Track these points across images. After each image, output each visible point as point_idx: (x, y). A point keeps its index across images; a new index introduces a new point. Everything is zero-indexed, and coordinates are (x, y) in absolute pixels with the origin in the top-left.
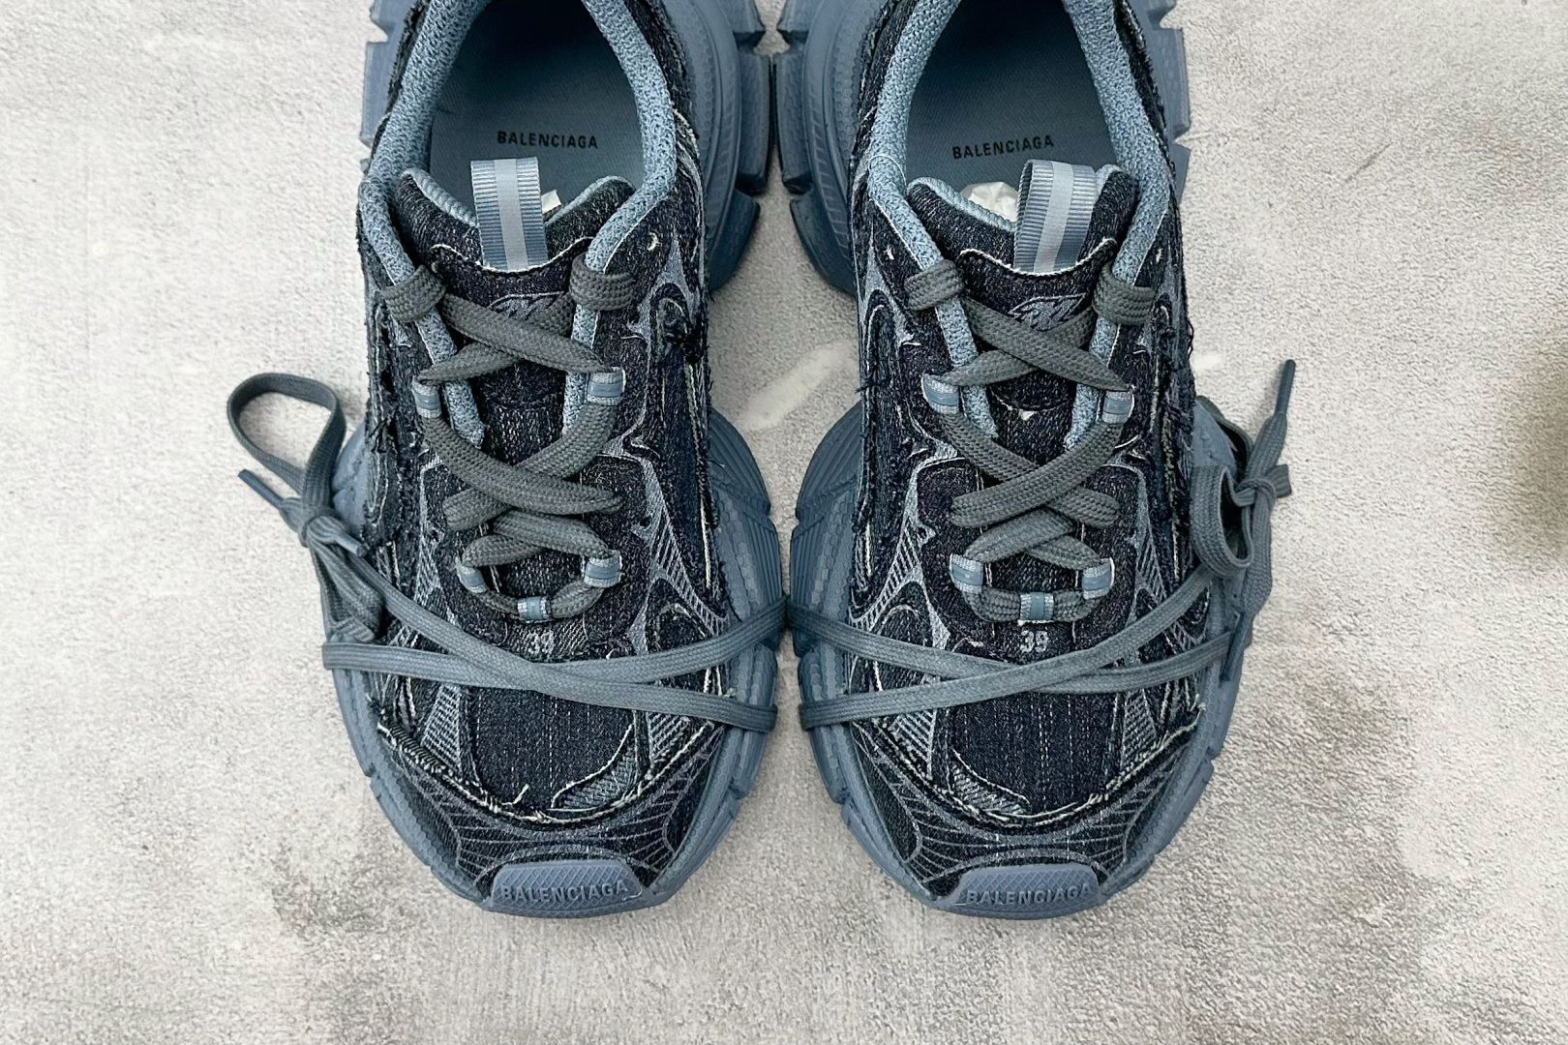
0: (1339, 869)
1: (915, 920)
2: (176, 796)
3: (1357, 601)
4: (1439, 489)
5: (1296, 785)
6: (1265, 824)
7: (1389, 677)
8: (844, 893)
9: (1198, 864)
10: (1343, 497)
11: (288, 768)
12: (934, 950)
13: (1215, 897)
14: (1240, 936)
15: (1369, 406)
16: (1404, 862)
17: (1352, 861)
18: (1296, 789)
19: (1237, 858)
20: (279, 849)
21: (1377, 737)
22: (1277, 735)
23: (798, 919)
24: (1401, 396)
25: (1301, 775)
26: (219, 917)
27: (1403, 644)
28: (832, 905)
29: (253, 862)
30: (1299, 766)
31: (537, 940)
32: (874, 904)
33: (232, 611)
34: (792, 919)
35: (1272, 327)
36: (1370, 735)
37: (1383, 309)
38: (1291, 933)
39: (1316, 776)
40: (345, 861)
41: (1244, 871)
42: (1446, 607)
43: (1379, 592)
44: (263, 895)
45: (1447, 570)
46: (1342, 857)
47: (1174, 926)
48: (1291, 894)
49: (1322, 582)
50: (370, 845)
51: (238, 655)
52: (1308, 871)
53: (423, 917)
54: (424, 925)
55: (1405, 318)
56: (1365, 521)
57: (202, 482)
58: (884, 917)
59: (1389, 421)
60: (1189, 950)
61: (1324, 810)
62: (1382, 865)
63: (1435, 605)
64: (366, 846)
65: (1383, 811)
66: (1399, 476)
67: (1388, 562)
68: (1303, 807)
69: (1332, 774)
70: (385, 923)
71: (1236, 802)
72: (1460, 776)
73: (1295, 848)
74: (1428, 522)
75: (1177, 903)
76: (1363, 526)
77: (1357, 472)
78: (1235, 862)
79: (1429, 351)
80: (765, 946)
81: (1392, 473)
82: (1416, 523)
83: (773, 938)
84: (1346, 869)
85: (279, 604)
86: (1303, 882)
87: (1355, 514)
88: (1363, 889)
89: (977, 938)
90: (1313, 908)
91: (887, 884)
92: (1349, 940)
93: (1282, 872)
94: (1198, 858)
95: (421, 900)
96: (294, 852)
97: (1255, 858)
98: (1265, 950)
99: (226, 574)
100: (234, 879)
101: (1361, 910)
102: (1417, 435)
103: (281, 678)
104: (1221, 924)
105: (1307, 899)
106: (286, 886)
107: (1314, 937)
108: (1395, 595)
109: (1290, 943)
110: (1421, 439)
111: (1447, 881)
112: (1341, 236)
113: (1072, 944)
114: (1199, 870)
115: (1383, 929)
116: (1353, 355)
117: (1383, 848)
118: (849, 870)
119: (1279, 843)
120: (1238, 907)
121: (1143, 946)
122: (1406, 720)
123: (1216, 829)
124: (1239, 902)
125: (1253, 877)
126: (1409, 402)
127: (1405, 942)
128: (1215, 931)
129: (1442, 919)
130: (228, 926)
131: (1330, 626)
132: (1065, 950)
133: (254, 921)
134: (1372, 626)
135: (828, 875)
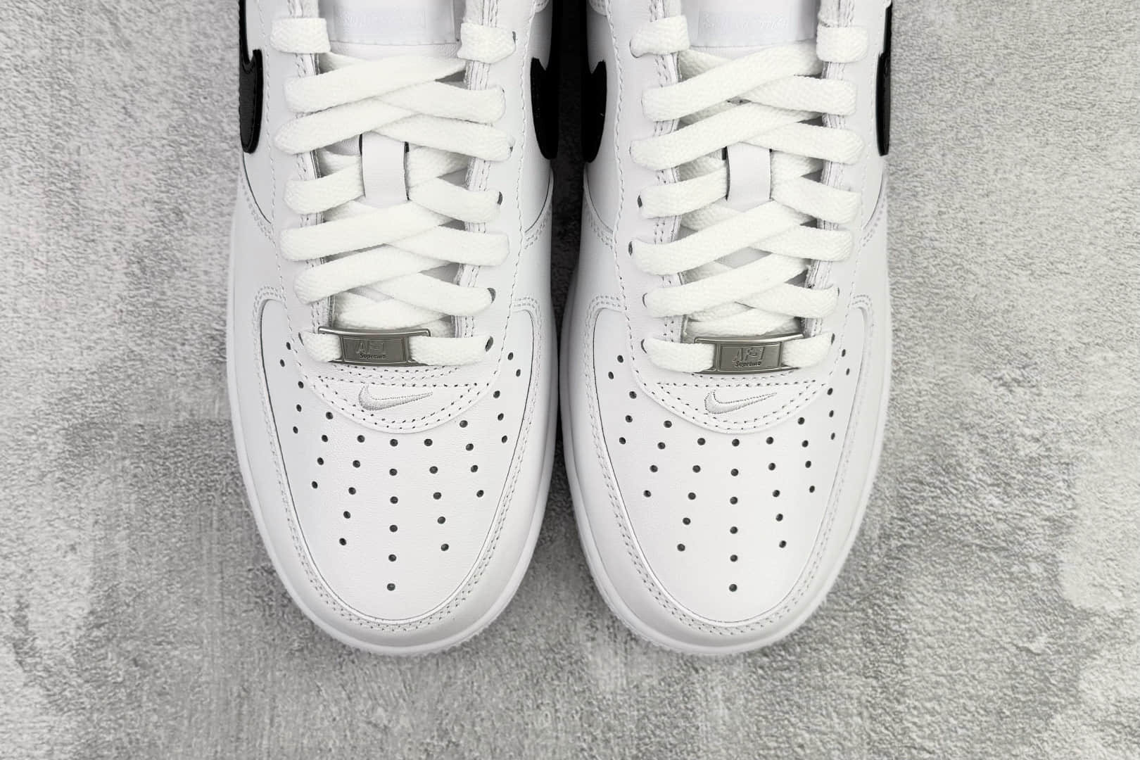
1: (618, 660)
3: (1026, 355)
5: (968, 527)
6: (940, 564)
7: (1054, 425)
9: (878, 602)
10: (1013, 257)
12: (637, 687)
13: (894, 631)
14: (916, 666)
15: (1039, 170)
16: (1065, 595)
17: (1017, 595)
18: (968, 531)
19: (913, 595)
21: (1042, 481)
22: (952, 481)
23: (510, 661)
24: (1066, 161)
25: (973, 518)
28: (542, 647)
30: (971, 509)
31: (265, 687)
32: (580, 645)
34: (504, 660)
36: (1035, 479)
37: (1051, 77)
38: (962, 662)
39: (987, 519)
41: (919, 606)
43: (1045, 346)
46: (1009, 592)
47: (856, 658)
48: (963, 627)
49: (993, 338)
50: (103, 602)
52: (977, 605)
53: (156, 667)
54: (158, 674)
55: (1071, 86)
56: (1033, 280)
58: (590, 657)
59: (1057, 184)
60: (870, 680)
61: (994, 550)
62: (1044, 598)
64: (99, 602)
65: (1045, 549)
66: (1064, 236)
68: (974, 547)
69: (1000, 516)
70: (120, 673)
71: (913, 544)
73: (966, 585)
75: (858, 637)
76: (1033, 285)
78: (912, 600)
81: (1058, 233)
83: (487, 679)
84: (1013, 603)
86: (973, 615)
87: (1024, 273)
88: (1027, 620)
89: (676, 675)
90: (982, 639)
91: (592, 627)
92: (1015, 667)
93: (954, 606)
94: (878, 596)
95: (154, 652)
97: (929, 594)
98: (938, 679)
101: (1025, 639)
105: (977, 631)
107: (983, 666)
108: (1059, 348)
109: (961, 671)
113: (763, 677)
114: (879, 606)
115: (1045, 656)
116: (1025, 122)
117: (1045, 582)
118: (557, 615)
119: (952, 581)
121: (828, 677)
122: (1068, 464)
123: (894, 569)
124: (915, 635)
125: (927, 612)
127: (1065, 667)
128: (893, 662)
131: (1000, 378)
132: (756, 684)
134: (1039, 378)
135: (537, 619)
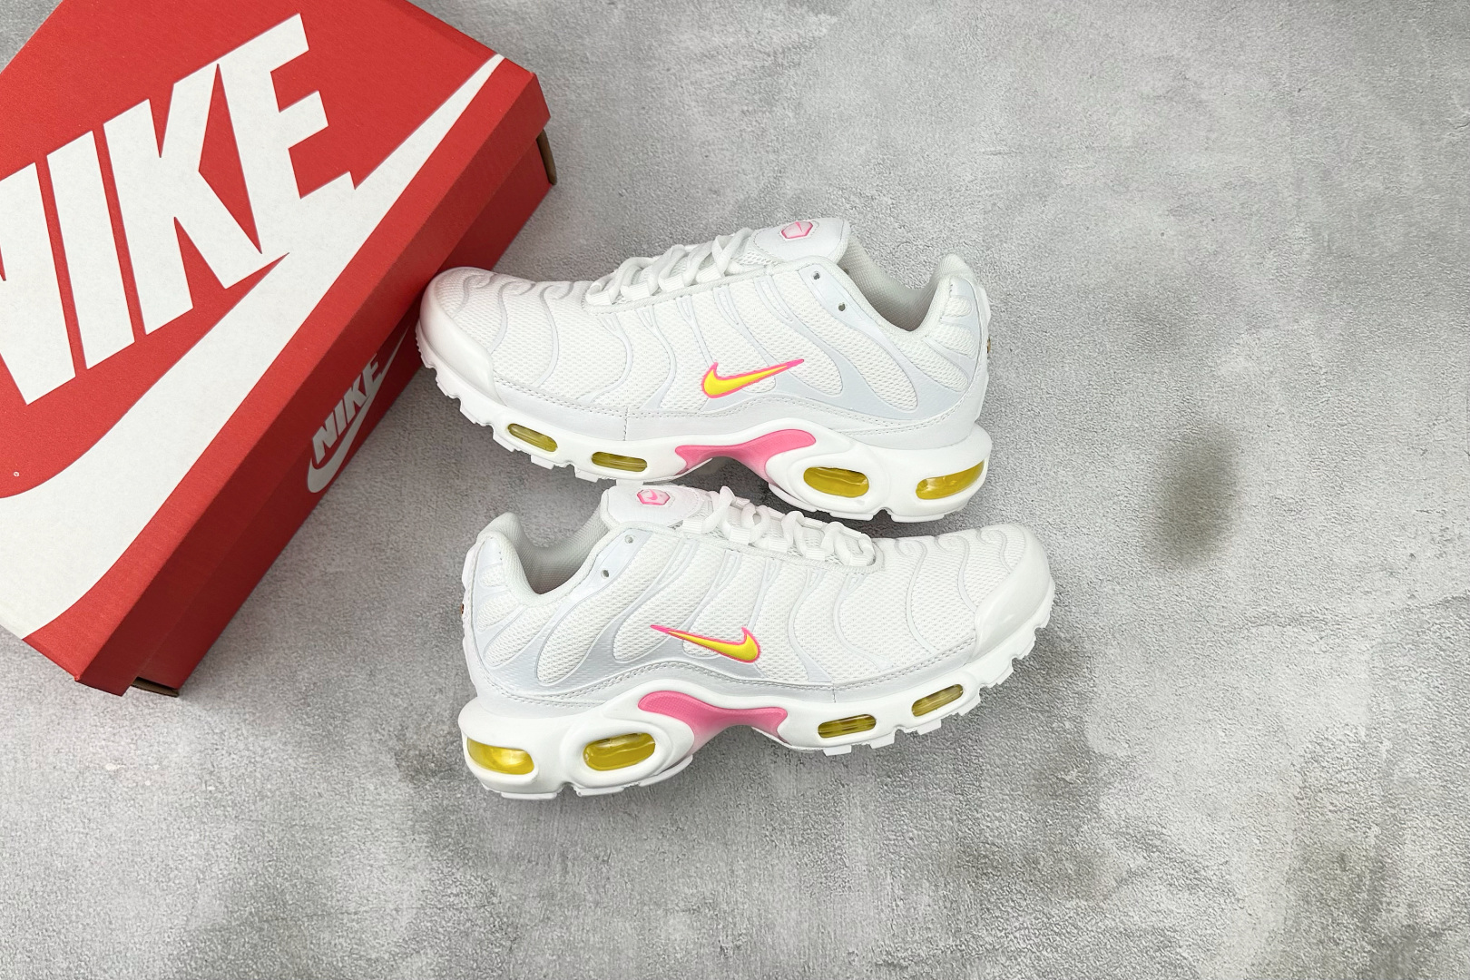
0: (1049, 747)
2: (338, 694)
4: (1109, 519)
8: (748, 759)
11: (408, 678)
20: (400, 728)
26: (361, 770)
27: (1088, 612)
29: (383, 736)
33: (377, 581)
35: (1011, 422)
40: (441, 736)
42: (1114, 590)
44: (389, 756)
45: (1115, 568)
51: (380, 608)
57: (362, 503)
63: (1107, 588)
67: (1079, 562)
72: (1122, 692)
74: (1103, 539)
77: (1062, 508)
79: (1104, 437)
80: (699, 792)
82: (1096, 540)
85: (406, 578)
96: (409, 730)
99: (374, 559)
100: (371, 746)
102: (1097, 487)
103: (405, 622)
104: (977, 780)
106: (403, 751)
110: (1099, 489)
111: (1115, 756)
112: (1053, 369)
120: (988, 770)
126: (1092, 468)
129: (1112, 780)
130: (367, 775)
133: (383, 772)
